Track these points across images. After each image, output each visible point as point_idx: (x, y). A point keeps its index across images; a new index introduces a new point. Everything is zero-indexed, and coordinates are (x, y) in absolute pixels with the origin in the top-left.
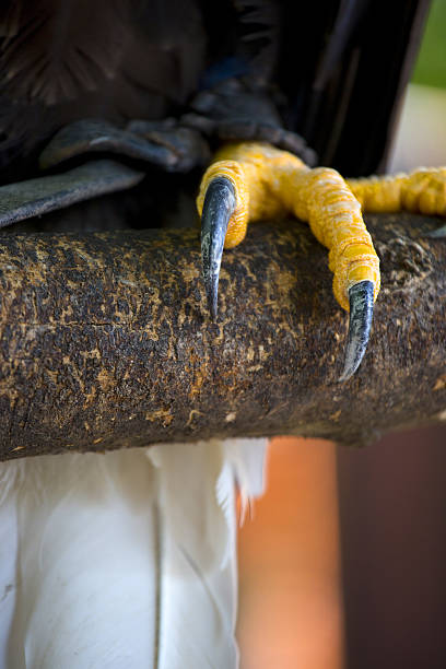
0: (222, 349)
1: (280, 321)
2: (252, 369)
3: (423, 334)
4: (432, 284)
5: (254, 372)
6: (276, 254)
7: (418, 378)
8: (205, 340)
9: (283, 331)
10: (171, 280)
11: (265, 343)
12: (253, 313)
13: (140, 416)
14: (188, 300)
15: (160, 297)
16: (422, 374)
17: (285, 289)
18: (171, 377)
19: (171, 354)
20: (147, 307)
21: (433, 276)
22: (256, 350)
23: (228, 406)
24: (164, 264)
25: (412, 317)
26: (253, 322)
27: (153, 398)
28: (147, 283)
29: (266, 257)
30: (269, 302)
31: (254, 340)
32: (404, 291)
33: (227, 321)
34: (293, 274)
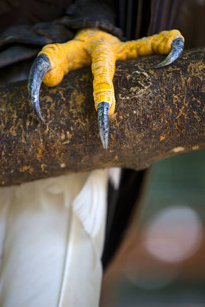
0: (48, 135)
1: (76, 118)
2: (65, 143)
3: (148, 116)
4: (151, 91)
5: (66, 144)
6: (77, 86)
7: (149, 137)
8: (40, 132)
9: (78, 123)
10: (23, 105)
11: (70, 130)
12: (63, 116)
13: (16, 171)
14: (31, 114)
15: (17, 115)
16: (151, 135)
17: (80, 103)
18: (25, 152)
19: (23, 141)
20: (10, 120)
21: (152, 88)
22: (66, 134)
23: (59, 161)
24: (21, 98)
25: (142, 109)
26: (63, 121)
27: (19, 162)
28: (11, 108)
29: (72, 88)
30: (71, 110)
31: (64, 129)
32: (136, 97)
33: (51, 122)
34: (84, 95)
